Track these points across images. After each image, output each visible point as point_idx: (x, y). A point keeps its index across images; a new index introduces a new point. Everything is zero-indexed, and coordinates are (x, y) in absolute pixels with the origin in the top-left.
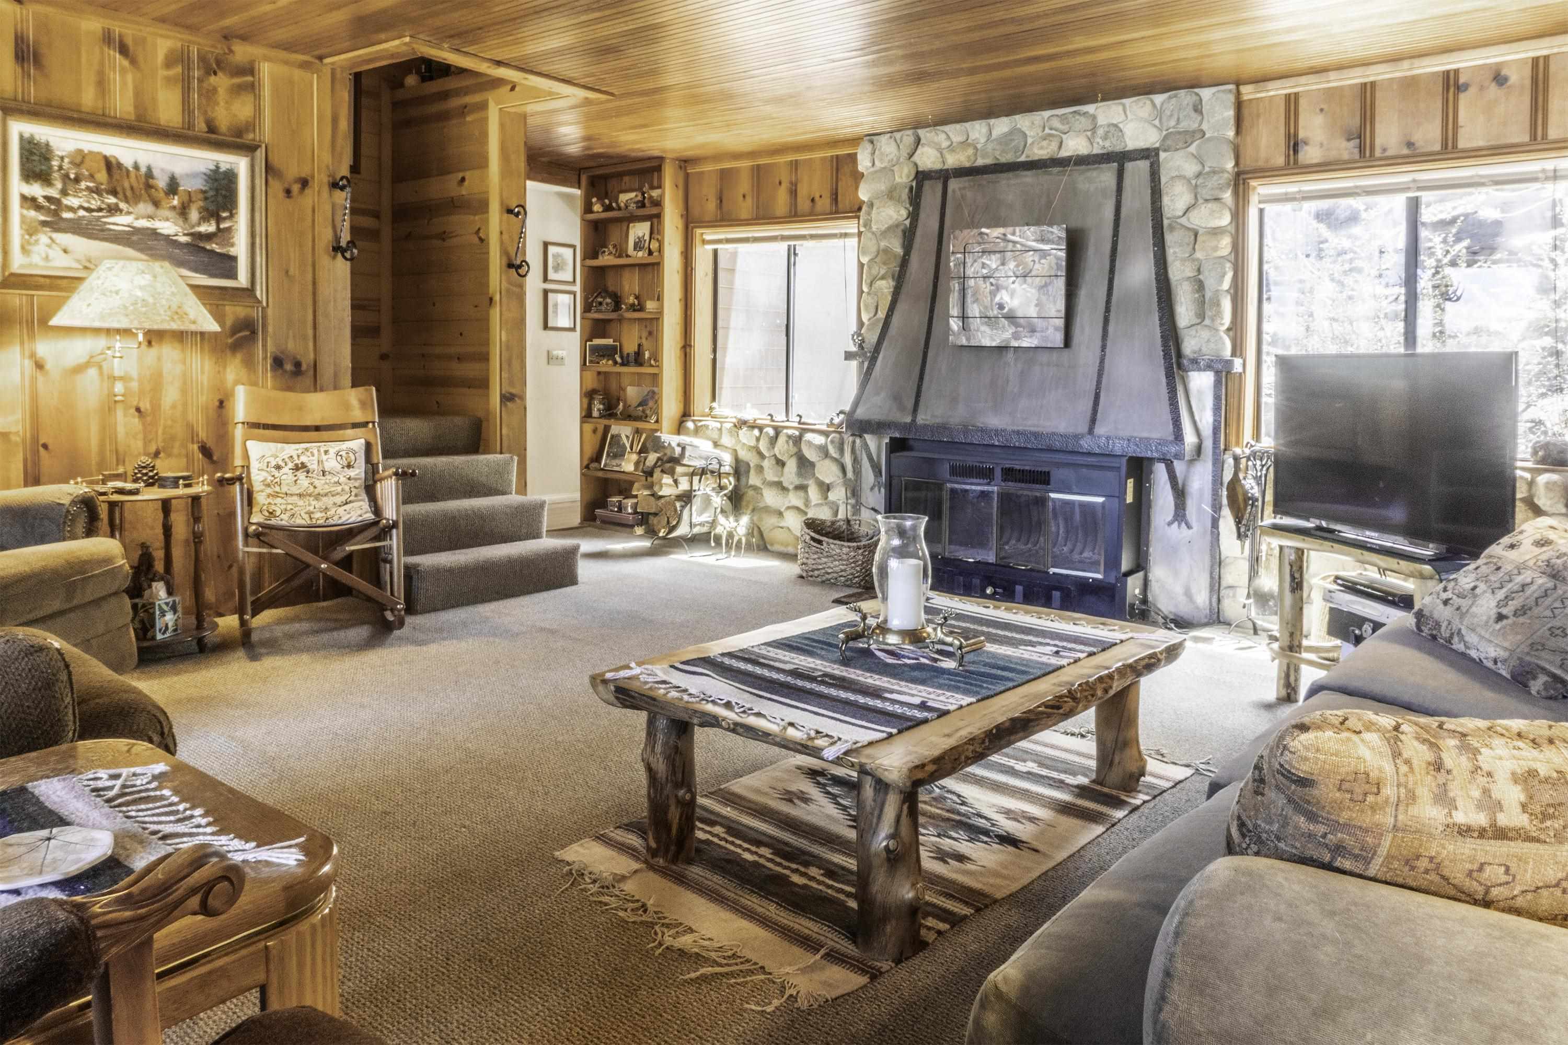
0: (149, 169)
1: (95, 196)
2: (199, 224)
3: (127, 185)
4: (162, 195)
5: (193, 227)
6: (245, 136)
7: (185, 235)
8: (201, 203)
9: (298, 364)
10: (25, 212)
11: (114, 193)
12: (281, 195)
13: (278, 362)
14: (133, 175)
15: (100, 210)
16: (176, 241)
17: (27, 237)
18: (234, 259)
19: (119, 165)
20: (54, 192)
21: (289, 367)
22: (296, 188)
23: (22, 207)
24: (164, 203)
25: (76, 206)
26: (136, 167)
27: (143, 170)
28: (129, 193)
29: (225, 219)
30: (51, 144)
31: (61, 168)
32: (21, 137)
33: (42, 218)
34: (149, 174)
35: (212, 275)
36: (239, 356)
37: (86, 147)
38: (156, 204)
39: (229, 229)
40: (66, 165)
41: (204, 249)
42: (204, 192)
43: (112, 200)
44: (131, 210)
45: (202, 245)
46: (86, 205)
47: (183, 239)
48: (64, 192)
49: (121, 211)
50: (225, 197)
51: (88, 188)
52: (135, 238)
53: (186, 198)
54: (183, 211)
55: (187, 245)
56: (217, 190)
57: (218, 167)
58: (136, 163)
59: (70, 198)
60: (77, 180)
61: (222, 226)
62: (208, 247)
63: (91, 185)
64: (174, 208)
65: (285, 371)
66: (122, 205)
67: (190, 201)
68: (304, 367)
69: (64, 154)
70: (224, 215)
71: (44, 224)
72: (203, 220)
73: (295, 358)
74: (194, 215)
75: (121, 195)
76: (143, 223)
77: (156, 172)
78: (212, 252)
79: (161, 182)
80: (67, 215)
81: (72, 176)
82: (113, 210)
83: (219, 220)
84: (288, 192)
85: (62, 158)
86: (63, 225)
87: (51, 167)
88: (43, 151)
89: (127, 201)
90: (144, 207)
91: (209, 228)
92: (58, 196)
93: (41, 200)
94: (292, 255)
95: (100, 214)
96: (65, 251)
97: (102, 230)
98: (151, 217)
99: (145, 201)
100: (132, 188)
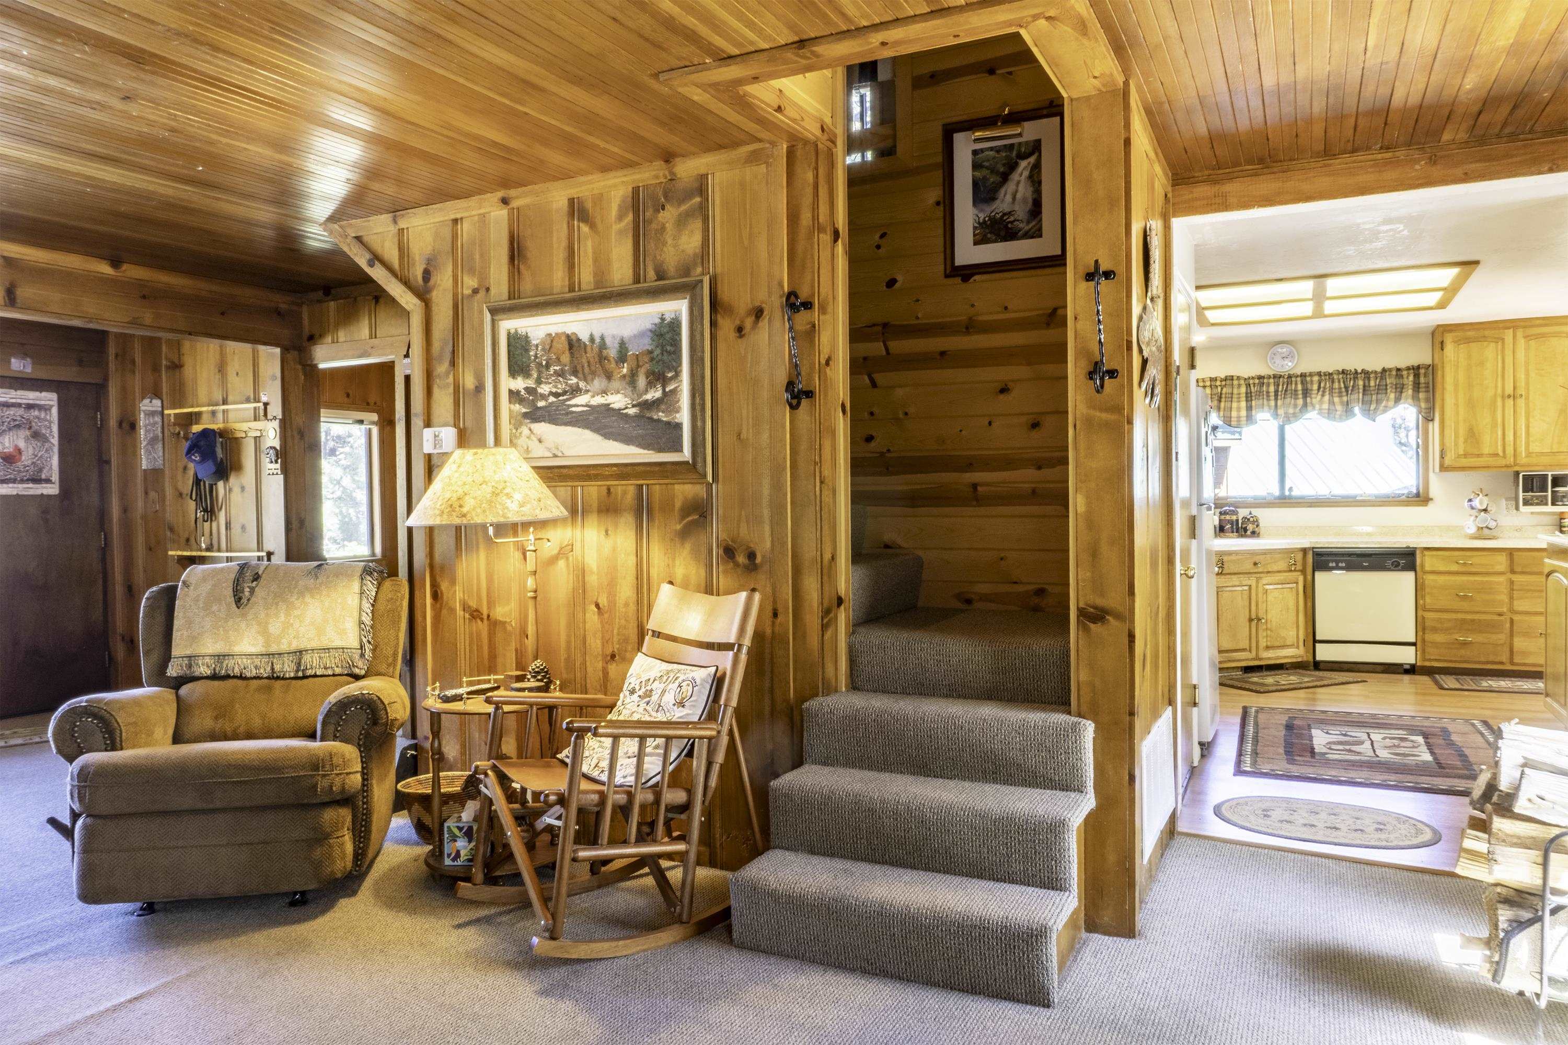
0: (602, 338)
1: (561, 379)
2: (646, 392)
3: (584, 361)
4: (613, 365)
5: (640, 396)
6: (692, 274)
7: (634, 406)
8: (647, 366)
9: (752, 556)
10: (512, 406)
11: (575, 373)
12: (732, 335)
13: (729, 552)
14: (589, 349)
15: (565, 393)
16: (626, 415)
17: (514, 431)
18: (679, 426)
19: (579, 340)
20: (531, 383)
21: (741, 559)
22: (749, 322)
23: (510, 402)
24: (617, 376)
25: (547, 393)
26: (592, 339)
27: (598, 340)
28: (587, 370)
29: (672, 378)
30: (529, 335)
31: (536, 357)
32: (509, 334)
33: (524, 410)
34: (603, 345)
35: (660, 450)
36: (688, 546)
37: (553, 330)
38: (609, 377)
39: (674, 391)
40: (540, 353)
41: (651, 419)
42: (651, 352)
43: (574, 380)
44: (589, 387)
45: (648, 415)
46: (554, 390)
47: (632, 411)
48: (539, 382)
49: (580, 390)
50: (669, 353)
51: (555, 371)
52: (591, 418)
53: (634, 365)
54: (631, 379)
55: (636, 416)
56: (663, 346)
57: (663, 319)
58: (591, 335)
59: (542, 386)
60: (548, 366)
61: (667, 390)
62: (655, 417)
63: (557, 368)
64: (624, 376)
65: (737, 565)
66: (582, 384)
67: (638, 366)
68: (758, 560)
69: (538, 341)
70: (670, 375)
71: (525, 415)
72: (651, 385)
73: (749, 547)
74: (642, 381)
75: (580, 375)
76: (598, 400)
77: (608, 341)
78: (659, 421)
79: (612, 353)
80: (541, 404)
81: (544, 363)
82: (575, 391)
83: (665, 381)
84: (740, 330)
85: (537, 346)
86: (539, 413)
87: (529, 357)
88: (523, 343)
89: (585, 380)
90: (598, 383)
91: (655, 394)
92: (534, 386)
93: (523, 392)
94: (744, 412)
95: (565, 397)
96: (540, 441)
97: (567, 414)
98: (604, 392)
99: (599, 376)
100: (589, 362)
